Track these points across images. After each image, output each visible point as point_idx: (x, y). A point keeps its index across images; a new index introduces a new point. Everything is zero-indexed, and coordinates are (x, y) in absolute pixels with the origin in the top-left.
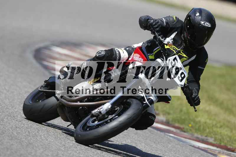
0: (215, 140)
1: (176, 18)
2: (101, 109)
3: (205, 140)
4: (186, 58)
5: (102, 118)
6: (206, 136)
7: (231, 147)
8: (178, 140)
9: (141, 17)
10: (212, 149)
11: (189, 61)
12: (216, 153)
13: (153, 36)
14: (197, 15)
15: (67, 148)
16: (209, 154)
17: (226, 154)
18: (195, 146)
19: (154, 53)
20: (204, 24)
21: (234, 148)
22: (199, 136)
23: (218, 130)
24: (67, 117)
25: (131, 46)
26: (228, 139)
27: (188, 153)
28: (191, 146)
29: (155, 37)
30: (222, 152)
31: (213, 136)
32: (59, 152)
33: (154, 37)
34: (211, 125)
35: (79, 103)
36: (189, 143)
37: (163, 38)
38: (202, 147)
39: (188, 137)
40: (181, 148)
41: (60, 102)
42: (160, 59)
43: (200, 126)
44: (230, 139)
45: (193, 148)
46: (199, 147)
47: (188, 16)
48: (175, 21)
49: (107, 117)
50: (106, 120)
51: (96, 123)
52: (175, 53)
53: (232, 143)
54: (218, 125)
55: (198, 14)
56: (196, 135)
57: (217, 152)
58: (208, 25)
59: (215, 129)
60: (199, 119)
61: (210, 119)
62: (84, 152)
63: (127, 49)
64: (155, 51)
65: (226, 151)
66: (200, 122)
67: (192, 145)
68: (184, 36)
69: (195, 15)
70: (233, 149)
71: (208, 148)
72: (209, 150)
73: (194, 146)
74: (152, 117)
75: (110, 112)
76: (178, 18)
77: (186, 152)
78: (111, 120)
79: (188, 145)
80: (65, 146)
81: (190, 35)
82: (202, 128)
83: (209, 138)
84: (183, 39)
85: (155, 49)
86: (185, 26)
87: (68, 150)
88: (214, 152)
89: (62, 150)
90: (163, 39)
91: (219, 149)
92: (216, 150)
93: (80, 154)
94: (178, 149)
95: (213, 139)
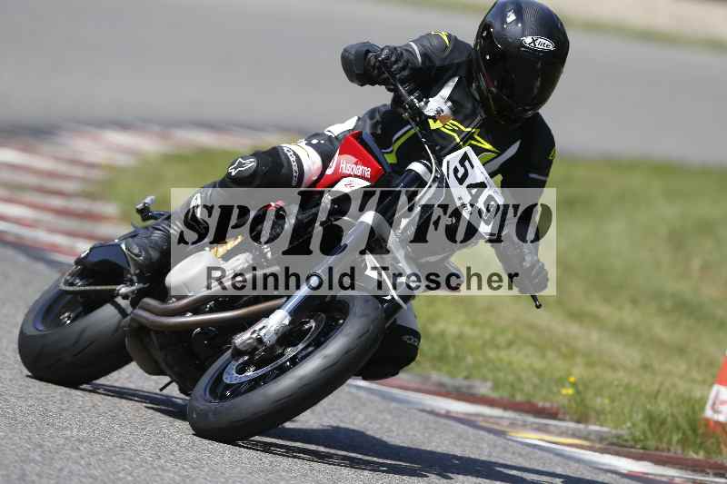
0: (496, 386)
1: (449, 36)
2: (260, 329)
3: (464, 390)
4: (493, 152)
5: (267, 358)
6: (467, 378)
7: (548, 405)
8: (384, 396)
9: (345, 50)
10: (491, 417)
11: (502, 162)
12: (503, 426)
13: (391, 95)
14: (509, 20)
15: (50, 452)
16: (482, 433)
17: (535, 426)
18: (437, 410)
19: (396, 146)
20: (532, 44)
21: (555, 405)
22: (446, 379)
23: (503, 354)
24: (156, 362)
25: (321, 132)
26: (536, 380)
27: (418, 435)
28: (423, 411)
29: (398, 100)
30: (520, 423)
31: (490, 376)
32: (25, 466)
33: (394, 100)
34: (480, 342)
35: (189, 318)
36: (420, 403)
37: (422, 100)
38: (457, 413)
39: (413, 385)
40: (396, 420)
41: (132, 319)
42: (421, 162)
43: (445, 348)
44: (542, 381)
45: (431, 418)
46: (448, 412)
47: (485, 26)
48: (447, 47)
49: (282, 355)
50: (280, 362)
51: (250, 373)
52: (458, 140)
53: (550, 391)
54: (501, 340)
55: (511, 17)
56: (435, 376)
57: (506, 423)
58: (544, 44)
59: (492, 354)
60: (440, 326)
61: (474, 325)
62: (100, 460)
63: (315, 141)
64: (398, 139)
65: (531, 419)
66: (442, 334)
67: (428, 409)
68: (478, 88)
69: (504, 21)
70: (554, 410)
71: (477, 415)
72: (481, 419)
73: (432, 412)
74: (410, 339)
75: (288, 336)
76: (456, 37)
77: (411, 433)
78: (295, 361)
79: (415, 411)
80: (41, 446)
81: (496, 83)
82: (452, 351)
83: (477, 383)
84: (478, 97)
85: (395, 133)
86: (477, 59)
87: (53, 459)
88: (498, 424)
89: (33, 460)
90: (422, 103)
91: (509, 414)
92: (501, 418)
93: (91, 467)
94: (386, 425)
95: (489, 384)
